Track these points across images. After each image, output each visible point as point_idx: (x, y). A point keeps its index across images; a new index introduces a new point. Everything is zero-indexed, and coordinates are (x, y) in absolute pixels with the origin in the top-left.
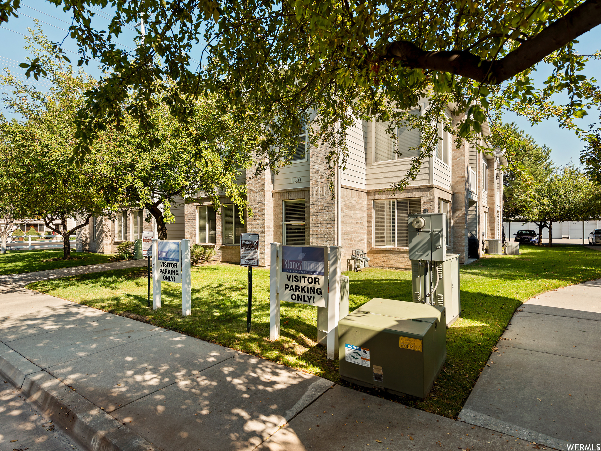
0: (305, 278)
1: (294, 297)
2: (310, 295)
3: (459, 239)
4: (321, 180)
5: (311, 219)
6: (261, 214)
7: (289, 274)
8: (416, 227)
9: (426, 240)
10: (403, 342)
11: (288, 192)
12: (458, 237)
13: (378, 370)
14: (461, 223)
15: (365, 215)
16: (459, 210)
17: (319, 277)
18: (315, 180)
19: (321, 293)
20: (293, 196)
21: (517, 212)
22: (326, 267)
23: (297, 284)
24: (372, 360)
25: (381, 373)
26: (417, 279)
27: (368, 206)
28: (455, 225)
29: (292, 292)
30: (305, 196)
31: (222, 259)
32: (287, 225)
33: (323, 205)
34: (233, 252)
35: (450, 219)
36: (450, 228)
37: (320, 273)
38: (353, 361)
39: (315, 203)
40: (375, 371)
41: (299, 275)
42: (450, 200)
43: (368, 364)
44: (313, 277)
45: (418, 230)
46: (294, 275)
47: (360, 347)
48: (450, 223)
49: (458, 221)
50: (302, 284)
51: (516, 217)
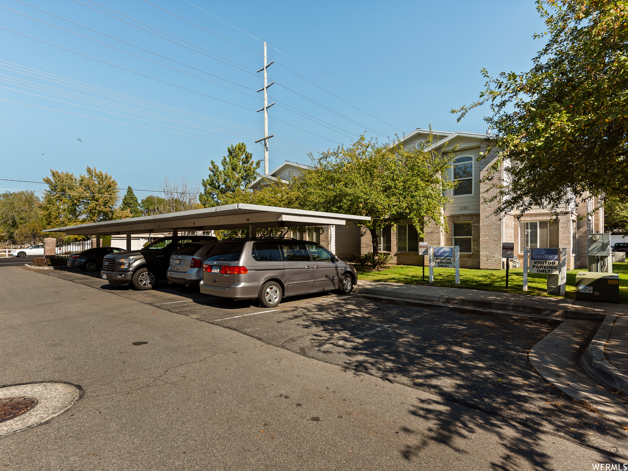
0: (546, 262)
1: (539, 271)
2: (549, 269)
3: (583, 249)
4: (490, 209)
5: (481, 234)
6: (436, 231)
7: (536, 261)
8: (594, 240)
9: (600, 246)
10: (609, 282)
11: (458, 216)
12: (581, 247)
13: (597, 294)
14: (584, 237)
15: (512, 231)
16: (582, 227)
17: (555, 261)
18: (485, 209)
19: (556, 268)
20: (462, 219)
21: (616, 226)
22: (559, 257)
23: (541, 265)
24: (594, 290)
25: (598, 294)
26: (592, 266)
27: (514, 225)
28: (579, 238)
29: (538, 269)
30: (472, 219)
31: (397, 262)
32: (455, 238)
33: (491, 226)
34: (408, 257)
35: (575, 234)
36: (575, 240)
37: (556, 260)
38: (584, 291)
39: (485, 224)
40: (595, 294)
41: (542, 261)
42: (576, 220)
43: (592, 292)
44: (551, 261)
45: (595, 241)
46: (539, 261)
47: (587, 286)
48: (576, 237)
49: (581, 236)
50: (545, 265)
51: (615, 230)
